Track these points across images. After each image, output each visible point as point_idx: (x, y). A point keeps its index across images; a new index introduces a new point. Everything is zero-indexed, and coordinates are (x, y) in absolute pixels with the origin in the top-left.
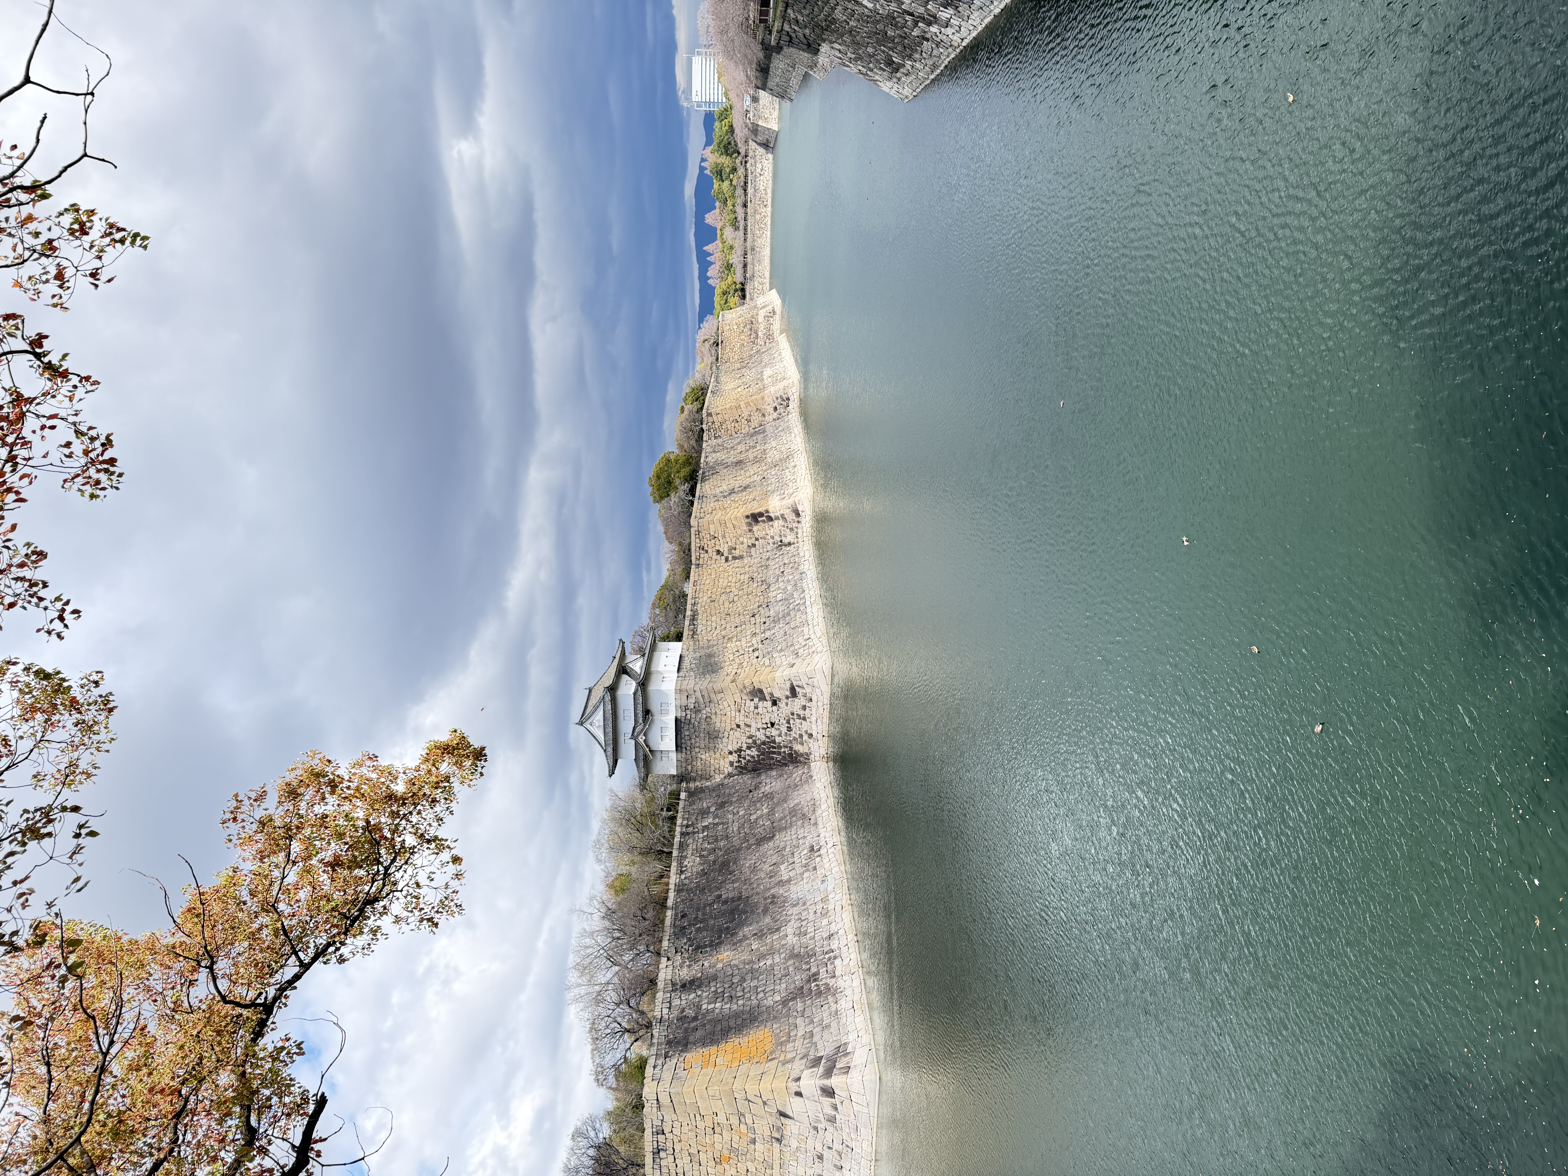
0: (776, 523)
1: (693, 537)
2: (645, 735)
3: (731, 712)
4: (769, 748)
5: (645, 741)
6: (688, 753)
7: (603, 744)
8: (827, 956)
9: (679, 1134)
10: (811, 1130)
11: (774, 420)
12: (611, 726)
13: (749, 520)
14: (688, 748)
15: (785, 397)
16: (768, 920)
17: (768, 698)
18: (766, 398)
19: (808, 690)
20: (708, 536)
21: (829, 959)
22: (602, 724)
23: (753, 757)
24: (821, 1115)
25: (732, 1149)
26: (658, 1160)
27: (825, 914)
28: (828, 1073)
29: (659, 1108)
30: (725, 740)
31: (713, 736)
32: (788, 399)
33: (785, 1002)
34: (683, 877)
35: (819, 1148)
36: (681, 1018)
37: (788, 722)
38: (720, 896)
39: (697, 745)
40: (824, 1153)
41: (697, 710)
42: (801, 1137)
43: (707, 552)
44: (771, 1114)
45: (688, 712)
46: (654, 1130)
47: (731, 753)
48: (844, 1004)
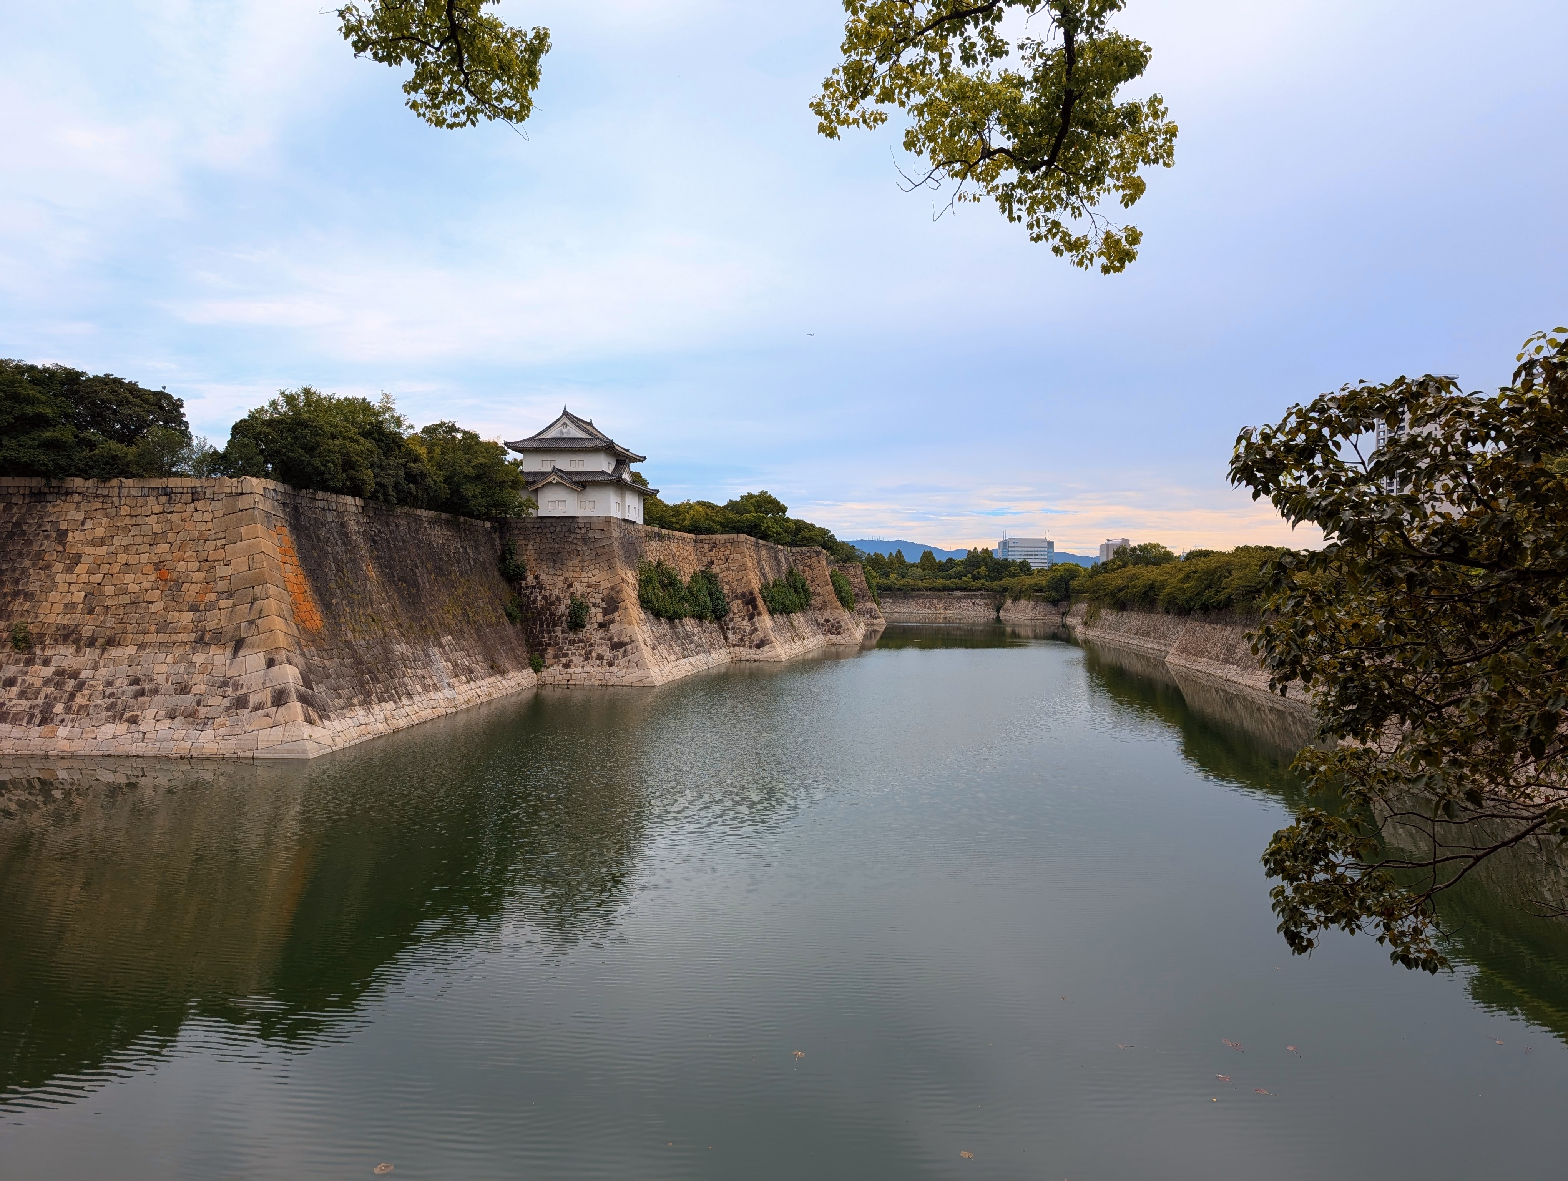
0: (746, 624)
1: (726, 536)
2: (558, 483)
3: (587, 577)
4: (546, 620)
5: (550, 483)
6: (534, 530)
7: (542, 437)
8: (393, 692)
9: (195, 519)
10: (220, 679)
11: (816, 620)
12: (565, 446)
13: (748, 594)
14: (540, 531)
15: (841, 630)
16: (407, 622)
17: (607, 618)
18: (837, 611)
19: (622, 661)
20: (728, 552)
21: (392, 695)
22: (565, 436)
23: (534, 602)
24: (244, 690)
25: (178, 584)
26: (155, 493)
27: (426, 689)
28: (302, 698)
29: (228, 495)
30: (552, 571)
31: (556, 559)
32: (839, 634)
33: (348, 644)
34: (426, 525)
35: (196, 689)
36: (316, 522)
37: (580, 641)
38: (417, 568)
39: (545, 541)
40: (191, 696)
41: (585, 540)
42: (210, 667)
43: (711, 551)
44: (238, 628)
45: (584, 531)
46: (199, 490)
47: (536, 577)
48: (361, 712)
